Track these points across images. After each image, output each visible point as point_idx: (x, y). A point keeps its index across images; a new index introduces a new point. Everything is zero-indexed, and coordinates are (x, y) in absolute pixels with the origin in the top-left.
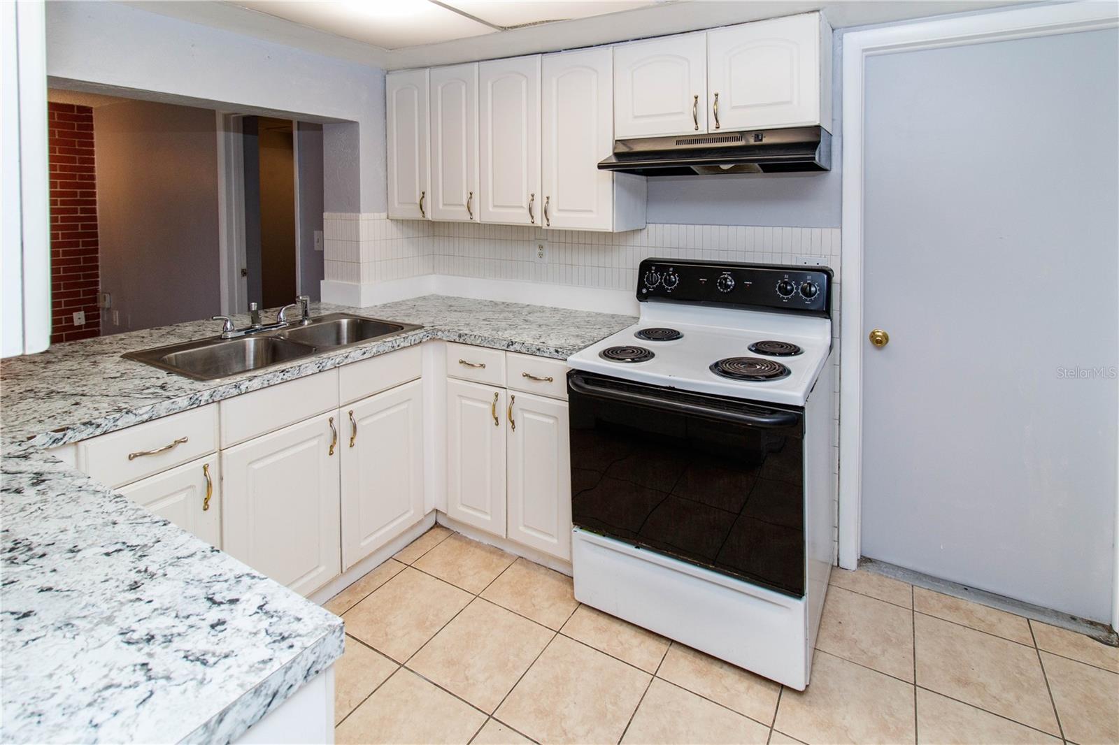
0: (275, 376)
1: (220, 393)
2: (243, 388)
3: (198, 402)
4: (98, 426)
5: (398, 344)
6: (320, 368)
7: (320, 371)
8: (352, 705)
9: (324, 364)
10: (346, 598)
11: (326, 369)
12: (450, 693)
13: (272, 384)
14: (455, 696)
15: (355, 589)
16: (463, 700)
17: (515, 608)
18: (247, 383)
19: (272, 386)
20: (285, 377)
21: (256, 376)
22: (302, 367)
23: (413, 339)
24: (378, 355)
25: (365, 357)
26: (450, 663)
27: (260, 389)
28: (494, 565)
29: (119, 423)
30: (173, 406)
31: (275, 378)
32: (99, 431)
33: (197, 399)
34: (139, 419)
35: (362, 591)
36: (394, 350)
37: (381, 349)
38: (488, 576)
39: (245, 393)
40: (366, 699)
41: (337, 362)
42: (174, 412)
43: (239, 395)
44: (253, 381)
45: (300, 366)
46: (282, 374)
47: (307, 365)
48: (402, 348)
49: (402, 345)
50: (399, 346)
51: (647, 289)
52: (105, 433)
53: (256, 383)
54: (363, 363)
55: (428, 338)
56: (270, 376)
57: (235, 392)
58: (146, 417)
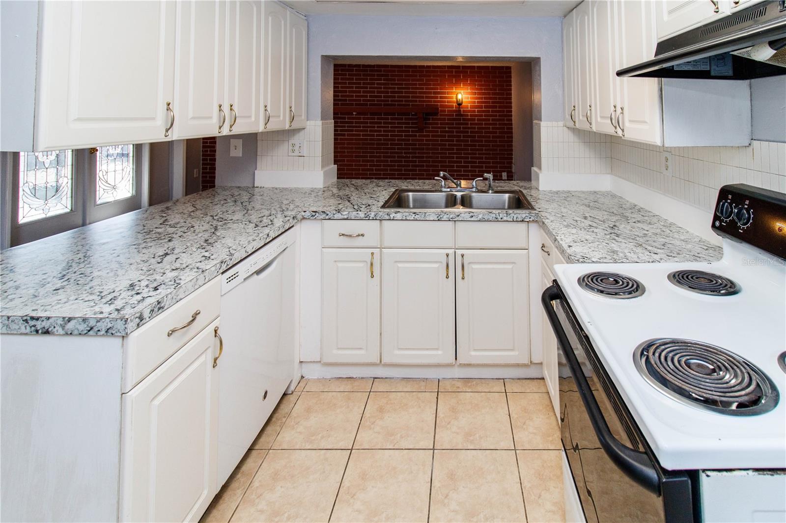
0: (410, 215)
1: (380, 216)
2: (392, 216)
3: (368, 217)
4: (327, 215)
5: (501, 217)
6: (439, 218)
7: (439, 220)
8: (396, 445)
9: (441, 216)
10: (459, 384)
11: (442, 220)
12: (430, 494)
13: (408, 219)
14: (430, 499)
15: (469, 382)
16: (429, 507)
17: (526, 484)
18: (394, 215)
19: (407, 220)
20: (416, 217)
21: (399, 212)
22: (427, 214)
23: (515, 216)
24: (482, 221)
25: (472, 219)
26: (452, 476)
27: (401, 220)
28: (550, 439)
29: (335, 216)
30: (358, 216)
31: (410, 216)
32: (327, 217)
33: (368, 215)
34: (343, 217)
35: (470, 387)
36: (496, 220)
37: (486, 217)
38: (538, 442)
39: (393, 220)
40: (402, 449)
41: (451, 217)
42: (358, 218)
43: (389, 220)
44: (397, 214)
45: (426, 213)
46: (414, 215)
47: (430, 214)
48: (504, 221)
49: (505, 218)
50: (501, 219)
51: (721, 221)
52: (330, 219)
53: (399, 216)
54: (470, 223)
55: (531, 219)
56: (407, 214)
57: (387, 217)
58: (346, 217)
